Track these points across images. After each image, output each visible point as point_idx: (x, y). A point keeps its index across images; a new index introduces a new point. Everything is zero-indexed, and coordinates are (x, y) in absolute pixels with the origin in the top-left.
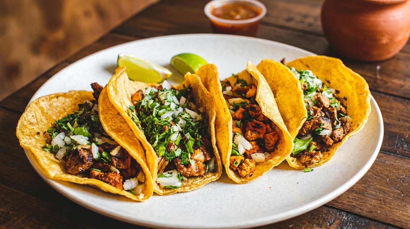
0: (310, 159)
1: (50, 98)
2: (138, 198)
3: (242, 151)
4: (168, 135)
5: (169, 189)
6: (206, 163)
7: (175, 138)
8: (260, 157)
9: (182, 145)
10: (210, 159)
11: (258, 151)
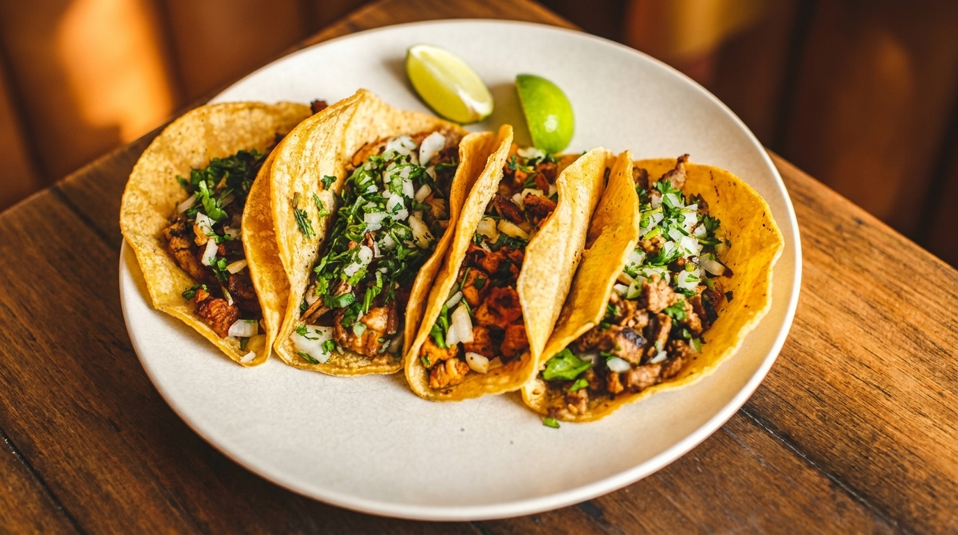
0: (561, 406)
1: (234, 108)
2: (240, 360)
3: (452, 339)
4: (347, 261)
5: (305, 361)
6: (386, 337)
7: (353, 271)
8: (479, 362)
9: (362, 287)
10: (394, 332)
11: (483, 352)
